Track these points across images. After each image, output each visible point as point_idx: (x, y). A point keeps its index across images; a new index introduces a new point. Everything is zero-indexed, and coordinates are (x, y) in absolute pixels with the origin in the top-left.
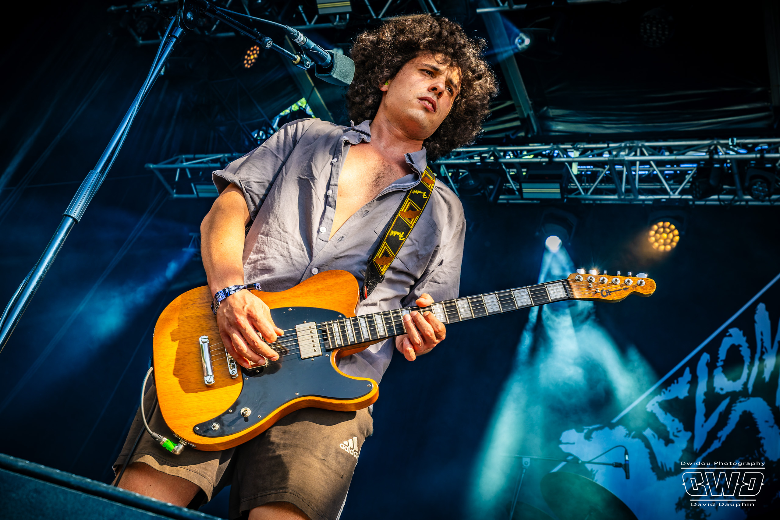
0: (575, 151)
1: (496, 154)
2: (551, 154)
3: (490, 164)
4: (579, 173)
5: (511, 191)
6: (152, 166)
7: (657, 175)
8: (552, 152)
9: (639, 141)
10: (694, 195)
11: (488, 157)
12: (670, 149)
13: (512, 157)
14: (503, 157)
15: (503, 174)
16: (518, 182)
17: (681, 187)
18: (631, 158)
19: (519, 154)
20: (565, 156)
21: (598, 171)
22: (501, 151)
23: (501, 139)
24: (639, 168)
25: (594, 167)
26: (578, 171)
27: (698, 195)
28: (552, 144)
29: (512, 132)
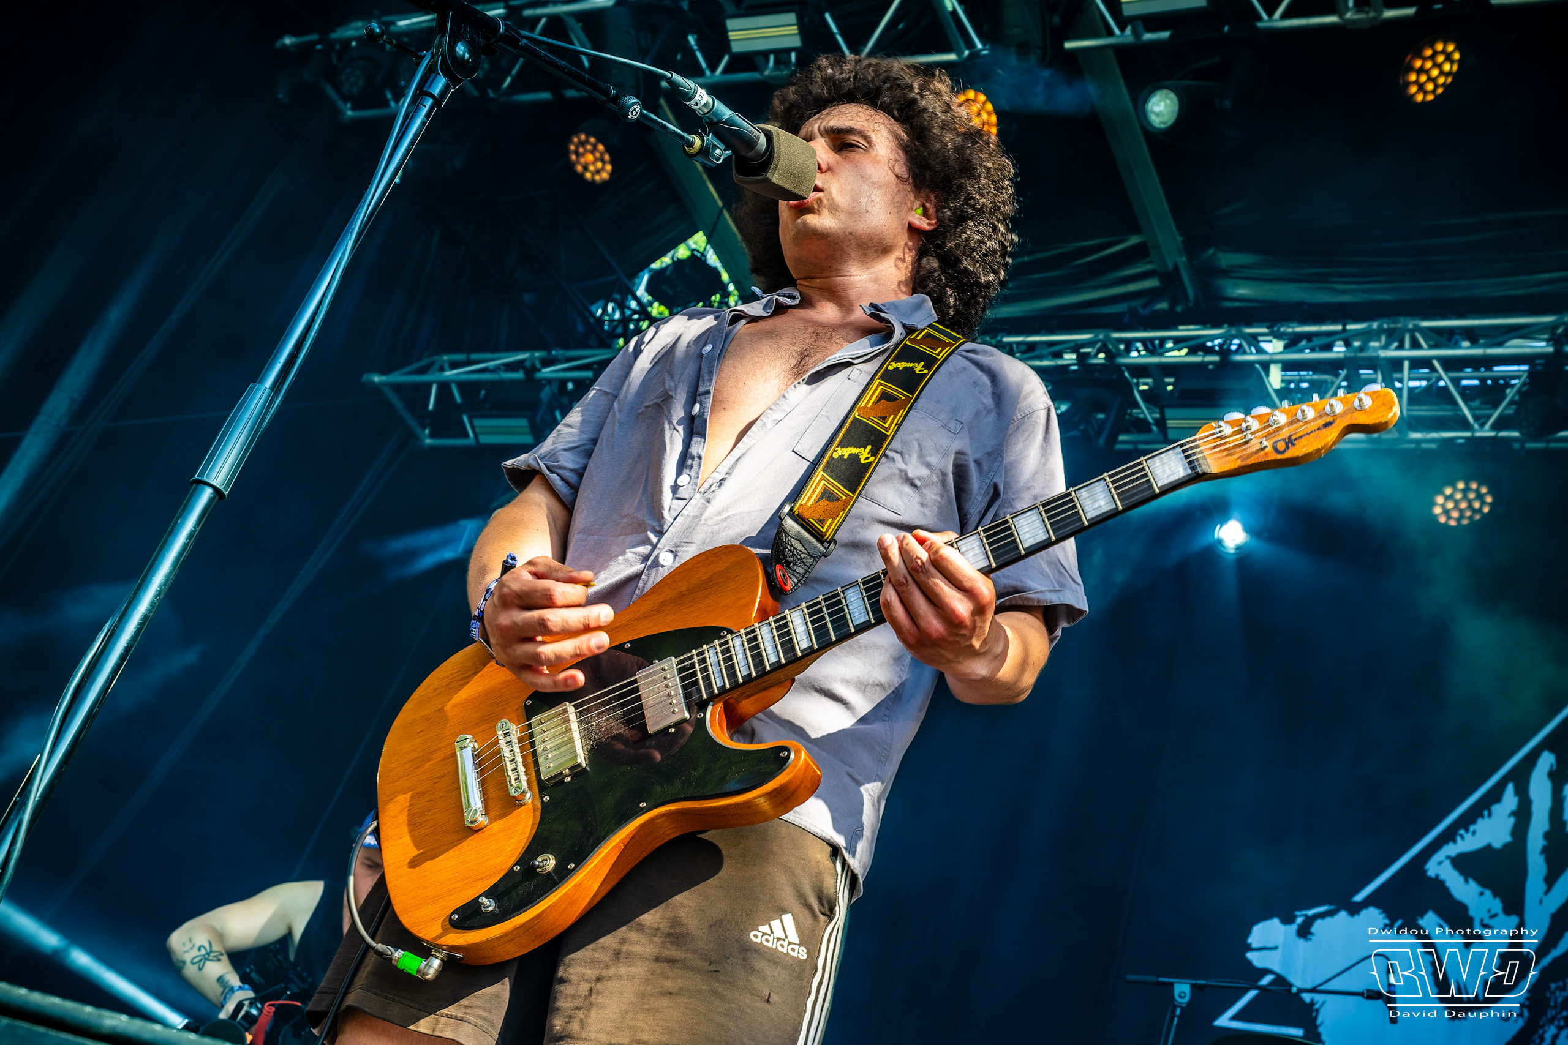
0: (1275, 341)
1: (1110, 346)
2: (1225, 347)
3: (1098, 367)
4: (1283, 385)
5: (1141, 426)
6: (377, 379)
7: (1446, 388)
8: (1228, 342)
9: (1409, 319)
10: (1524, 431)
11: (1092, 354)
13: (1143, 353)
14: (1124, 353)
15: (1128, 388)
16: (1156, 405)
17: (1496, 414)
18: (1392, 353)
19: (1157, 347)
20: (1254, 351)
21: (1325, 381)
22: (1120, 341)
24: (1409, 374)
25: (1314, 374)
26: (1283, 381)
27: (1532, 429)
28: (1226, 326)
29: (1142, 301)
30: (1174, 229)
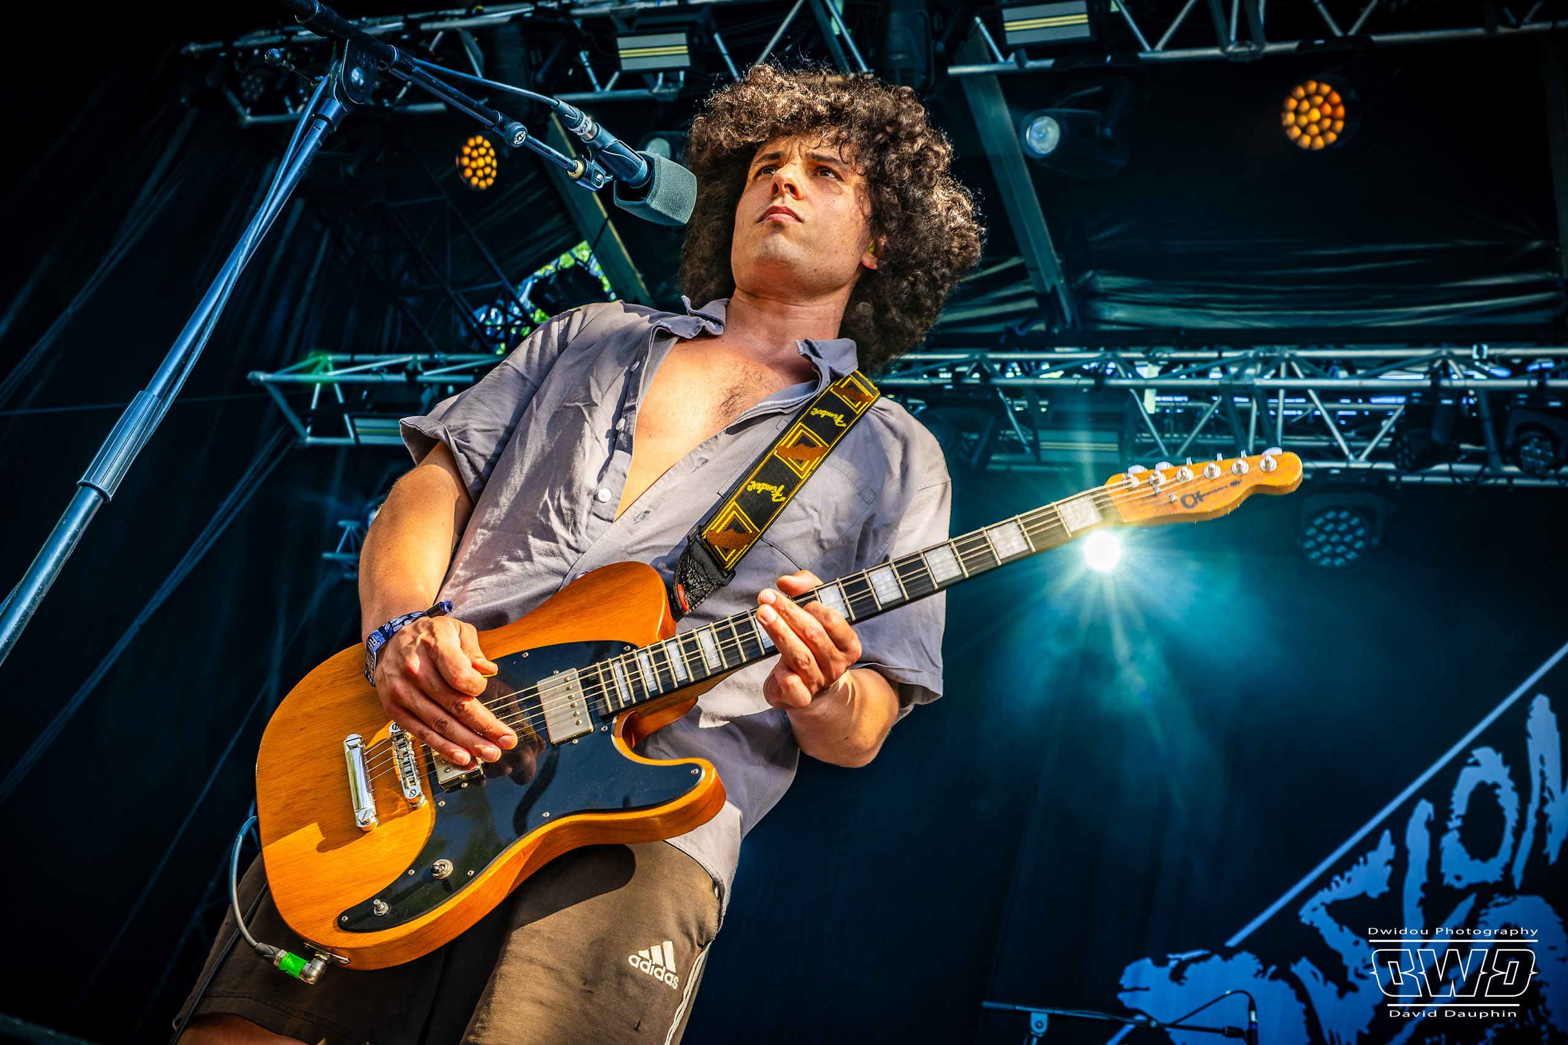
0: (1150, 366)
1: (985, 367)
2: (1100, 371)
3: (973, 388)
4: (1158, 410)
5: (1015, 447)
6: (262, 376)
7: (1321, 417)
8: (1104, 366)
9: (1285, 348)
10: (1400, 464)
11: (968, 373)
12: (1350, 366)
13: (1019, 374)
14: (999, 374)
15: (1000, 410)
16: (1030, 427)
17: (1370, 447)
18: (1267, 381)
19: (1034, 368)
20: (1130, 375)
21: (1200, 409)
22: (996, 361)
23: (997, 335)
24: (1284, 403)
25: (1189, 400)
26: (1157, 407)
27: (1407, 462)
28: (1102, 349)
29: (1019, 322)
30: (1053, 252)
